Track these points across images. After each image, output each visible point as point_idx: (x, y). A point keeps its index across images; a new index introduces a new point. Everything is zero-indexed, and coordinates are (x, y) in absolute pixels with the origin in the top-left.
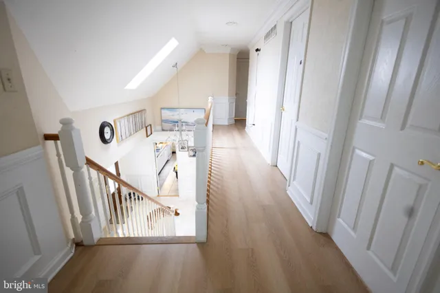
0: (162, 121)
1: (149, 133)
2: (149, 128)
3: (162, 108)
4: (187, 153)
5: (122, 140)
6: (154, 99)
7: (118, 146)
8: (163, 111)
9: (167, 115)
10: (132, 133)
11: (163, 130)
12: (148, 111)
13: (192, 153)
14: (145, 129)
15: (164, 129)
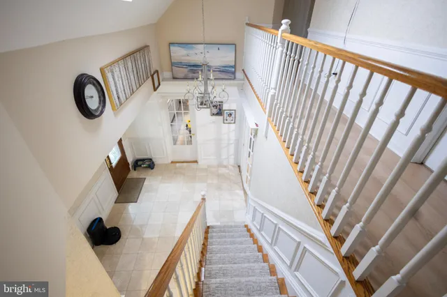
0: (172, 64)
1: (156, 84)
2: (155, 76)
3: (171, 44)
4: (208, 110)
5: (121, 104)
6: (157, 27)
7: (116, 115)
8: (172, 48)
9: (179, 53)
10: (135, 89)
11: (175, 78)
12: (152, 49)
13: (215, 111)
14: (150, 79)
15: (176, 76)
